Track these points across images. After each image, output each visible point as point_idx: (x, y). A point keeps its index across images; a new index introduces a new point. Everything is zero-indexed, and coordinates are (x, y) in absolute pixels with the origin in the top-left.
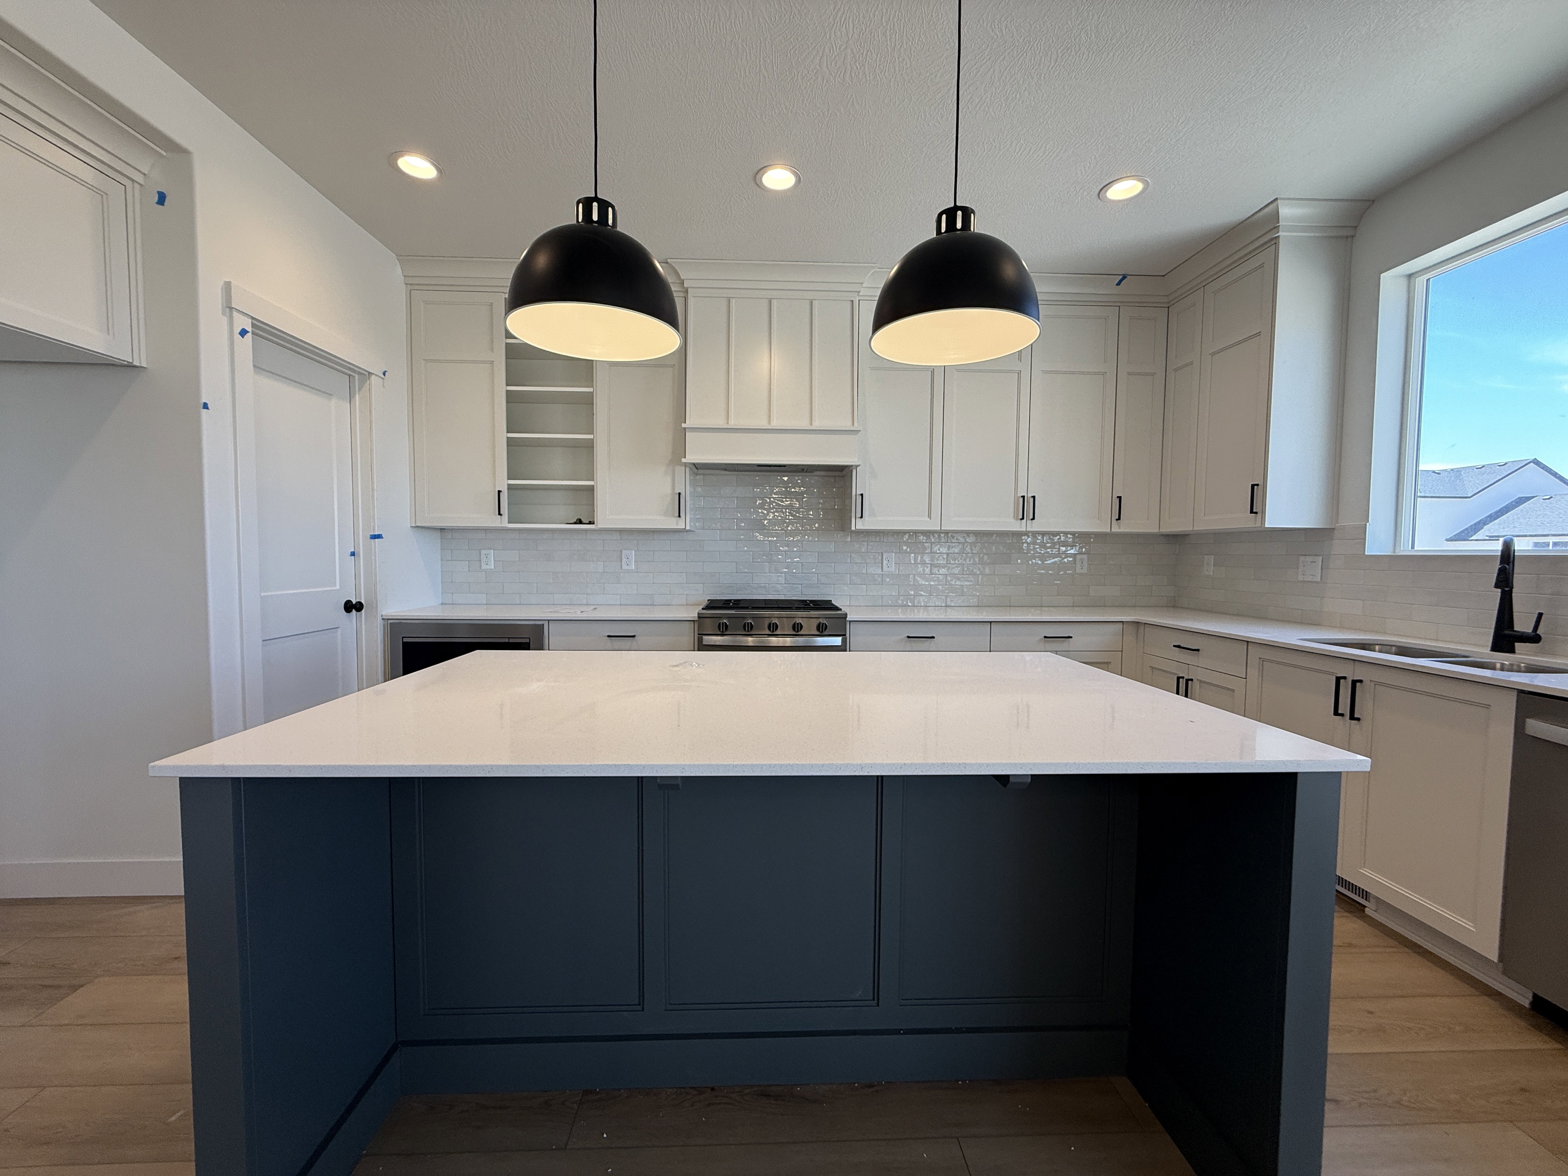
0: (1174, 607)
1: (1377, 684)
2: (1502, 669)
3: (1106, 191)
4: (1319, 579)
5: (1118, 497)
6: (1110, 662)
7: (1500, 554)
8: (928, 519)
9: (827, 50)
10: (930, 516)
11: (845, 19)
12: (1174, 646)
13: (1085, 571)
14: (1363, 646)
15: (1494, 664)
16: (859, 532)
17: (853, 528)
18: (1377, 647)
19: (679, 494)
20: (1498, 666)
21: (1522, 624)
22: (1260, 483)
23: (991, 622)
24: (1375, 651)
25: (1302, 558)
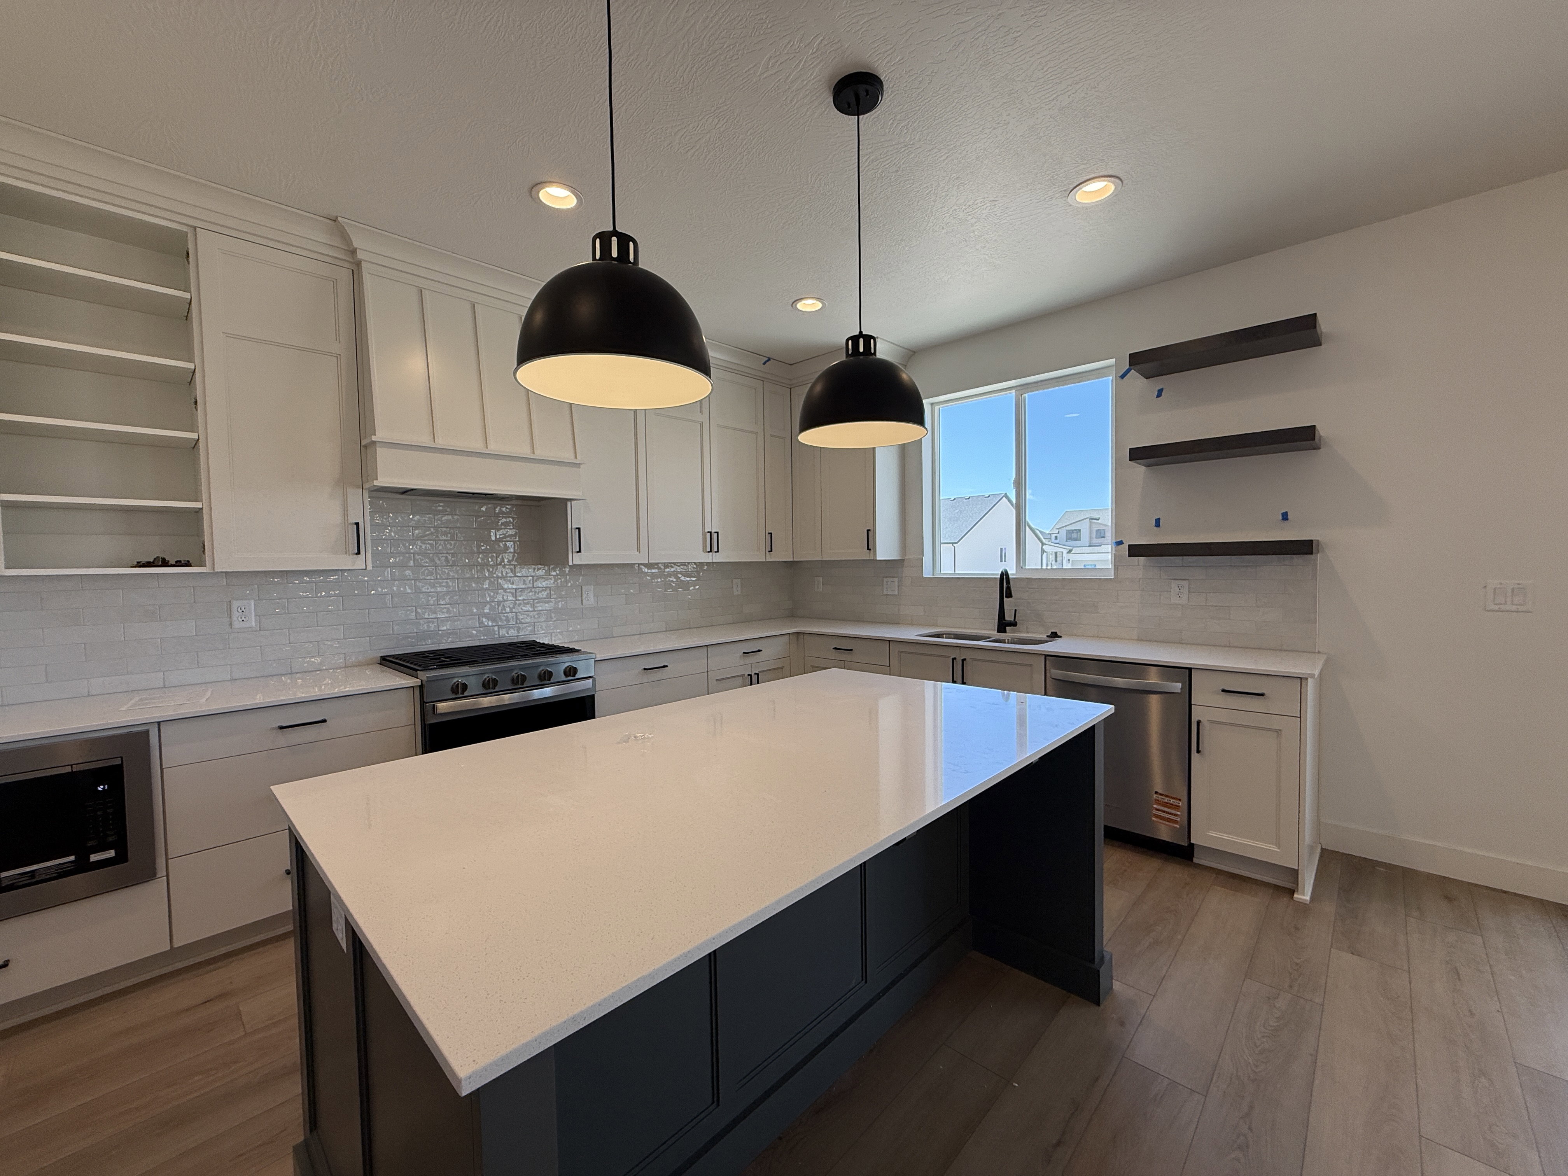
0: (793, 616)
1: (974, 660)
2: (1008, 643)
3: (798, 303)
4: (897, 593)
5: (769, 533)
6: (783, 667)
7: (999, 577)
8: (638, 553)
9: (691, 126)
10: (639, 550)
11: (724, 114)
12: (833, 649)
13: (739, 593)
14: (939, 636)
15: (1005, 640)
16: (579, 567)
17: (570, 564)
18: (944, 636)
19: (357, 524)
20: (1006, 641)
21: (1009, 617)
22: (872, 529)
23: (707, 646)
24: (943, 638)
25: (885, 579)
